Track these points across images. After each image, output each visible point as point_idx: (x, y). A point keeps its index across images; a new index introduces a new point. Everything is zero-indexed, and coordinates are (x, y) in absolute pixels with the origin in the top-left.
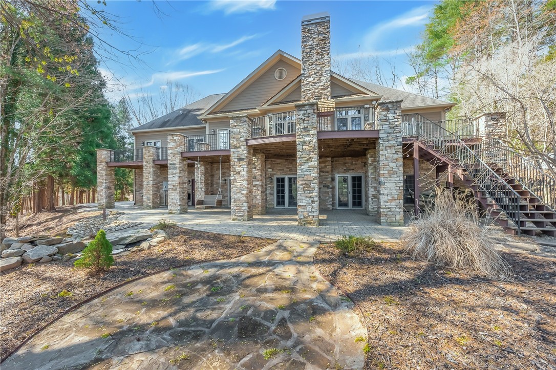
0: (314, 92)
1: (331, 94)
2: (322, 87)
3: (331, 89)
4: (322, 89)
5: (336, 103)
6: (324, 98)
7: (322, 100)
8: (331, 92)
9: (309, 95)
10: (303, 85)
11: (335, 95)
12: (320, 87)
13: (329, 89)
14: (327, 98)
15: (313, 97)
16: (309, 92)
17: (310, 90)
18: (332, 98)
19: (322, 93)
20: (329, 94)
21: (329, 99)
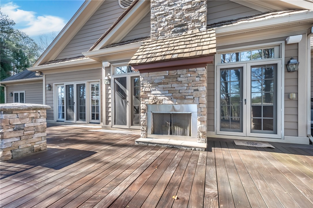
0: (173, 18)
1: (208, 18)
2: (190, 6)
3: (208, 8)
4: (189, 10)
5: (219, 37)
6: (193, 28)
7: (190, 32)
8: (209, 14)
9: (162, 24)
10: (154, 6)
11: (216, 21)
12: (185, 7)
13: (203, 9)
14: (199, 28)
15: (171, 29)
16: (164, 19)
17: (166, 15)
18: (209, 26)
19: (188, 19)
20: (202, 18)
21: (204, 28)
